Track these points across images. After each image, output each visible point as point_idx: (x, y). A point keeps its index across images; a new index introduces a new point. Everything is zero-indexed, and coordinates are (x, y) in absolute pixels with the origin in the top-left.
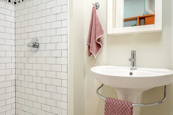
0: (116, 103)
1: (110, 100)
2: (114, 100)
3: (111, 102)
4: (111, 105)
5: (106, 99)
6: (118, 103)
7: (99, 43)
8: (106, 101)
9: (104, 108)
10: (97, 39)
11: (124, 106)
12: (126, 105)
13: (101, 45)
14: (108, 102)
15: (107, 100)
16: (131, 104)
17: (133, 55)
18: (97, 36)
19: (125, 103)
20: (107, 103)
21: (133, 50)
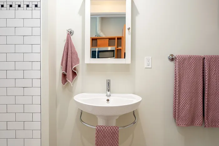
0: (106, 129)
1: (100, 128)
2: (104, 127)
3: (101, 130)
4: (101, 132)
5: (96, 127)
6: (108, 129)
7: (75, 71)
8: (96, 129)
9: (95, 135)
10: (73, 67)
11: (113, 130)
12: (114, 130)
13: (77, 73)
14: (99, 129)
15: (98, 128)
16: (118, 128)
17: (109, 84)
18: (73, 64)
19: (113, 128)
20: (97, 131)
21: (108, 79)
